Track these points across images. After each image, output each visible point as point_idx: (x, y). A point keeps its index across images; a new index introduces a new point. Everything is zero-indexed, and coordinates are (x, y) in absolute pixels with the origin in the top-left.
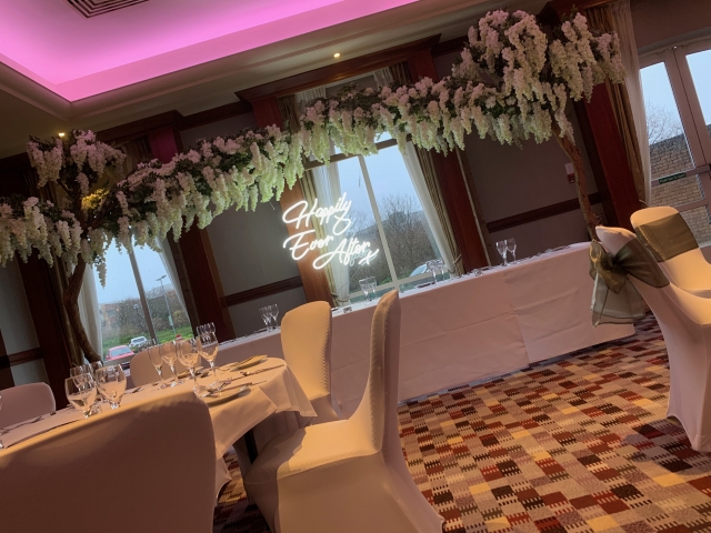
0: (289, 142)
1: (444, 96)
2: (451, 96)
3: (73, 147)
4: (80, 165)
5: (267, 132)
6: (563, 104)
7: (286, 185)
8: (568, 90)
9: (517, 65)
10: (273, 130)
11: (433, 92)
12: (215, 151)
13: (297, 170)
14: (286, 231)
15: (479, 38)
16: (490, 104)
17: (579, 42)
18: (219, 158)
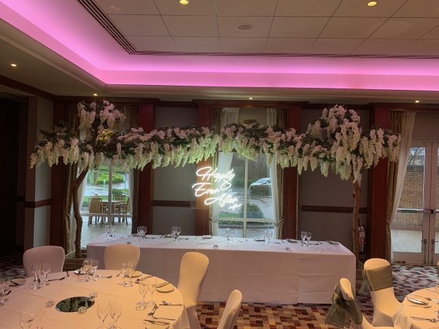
0: (212, 137)
1: (299, 145)
2: (303, 146)
3: (102, 111)
4: (102, 122)
5: (202, 131)
6: (359, 168)
7: (204, 158)
8: (364, 162)
9: (341, 145)
10: (206, 130)
11: (294, 140)
12: (174, 134)
13: (212, 152)
14: (196, 179)
15: (327, 116)
16: (322, 156)
17: (376, 143)
18: (174, 138)
